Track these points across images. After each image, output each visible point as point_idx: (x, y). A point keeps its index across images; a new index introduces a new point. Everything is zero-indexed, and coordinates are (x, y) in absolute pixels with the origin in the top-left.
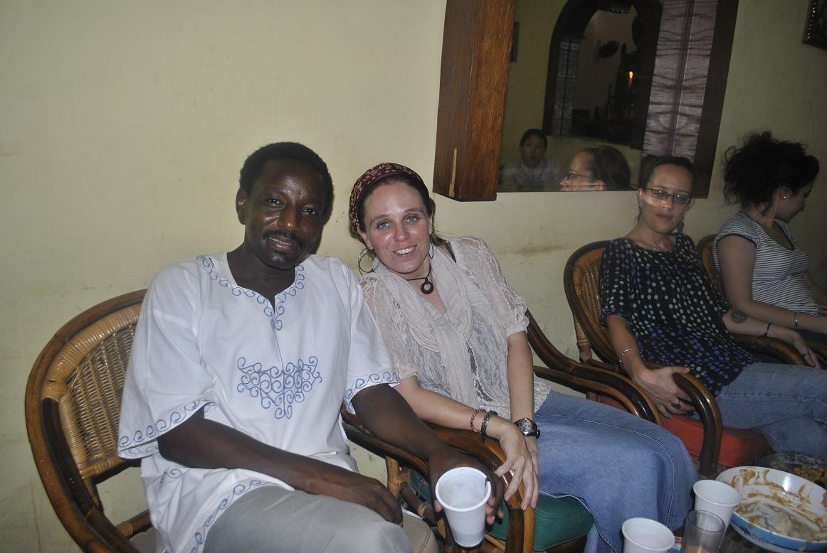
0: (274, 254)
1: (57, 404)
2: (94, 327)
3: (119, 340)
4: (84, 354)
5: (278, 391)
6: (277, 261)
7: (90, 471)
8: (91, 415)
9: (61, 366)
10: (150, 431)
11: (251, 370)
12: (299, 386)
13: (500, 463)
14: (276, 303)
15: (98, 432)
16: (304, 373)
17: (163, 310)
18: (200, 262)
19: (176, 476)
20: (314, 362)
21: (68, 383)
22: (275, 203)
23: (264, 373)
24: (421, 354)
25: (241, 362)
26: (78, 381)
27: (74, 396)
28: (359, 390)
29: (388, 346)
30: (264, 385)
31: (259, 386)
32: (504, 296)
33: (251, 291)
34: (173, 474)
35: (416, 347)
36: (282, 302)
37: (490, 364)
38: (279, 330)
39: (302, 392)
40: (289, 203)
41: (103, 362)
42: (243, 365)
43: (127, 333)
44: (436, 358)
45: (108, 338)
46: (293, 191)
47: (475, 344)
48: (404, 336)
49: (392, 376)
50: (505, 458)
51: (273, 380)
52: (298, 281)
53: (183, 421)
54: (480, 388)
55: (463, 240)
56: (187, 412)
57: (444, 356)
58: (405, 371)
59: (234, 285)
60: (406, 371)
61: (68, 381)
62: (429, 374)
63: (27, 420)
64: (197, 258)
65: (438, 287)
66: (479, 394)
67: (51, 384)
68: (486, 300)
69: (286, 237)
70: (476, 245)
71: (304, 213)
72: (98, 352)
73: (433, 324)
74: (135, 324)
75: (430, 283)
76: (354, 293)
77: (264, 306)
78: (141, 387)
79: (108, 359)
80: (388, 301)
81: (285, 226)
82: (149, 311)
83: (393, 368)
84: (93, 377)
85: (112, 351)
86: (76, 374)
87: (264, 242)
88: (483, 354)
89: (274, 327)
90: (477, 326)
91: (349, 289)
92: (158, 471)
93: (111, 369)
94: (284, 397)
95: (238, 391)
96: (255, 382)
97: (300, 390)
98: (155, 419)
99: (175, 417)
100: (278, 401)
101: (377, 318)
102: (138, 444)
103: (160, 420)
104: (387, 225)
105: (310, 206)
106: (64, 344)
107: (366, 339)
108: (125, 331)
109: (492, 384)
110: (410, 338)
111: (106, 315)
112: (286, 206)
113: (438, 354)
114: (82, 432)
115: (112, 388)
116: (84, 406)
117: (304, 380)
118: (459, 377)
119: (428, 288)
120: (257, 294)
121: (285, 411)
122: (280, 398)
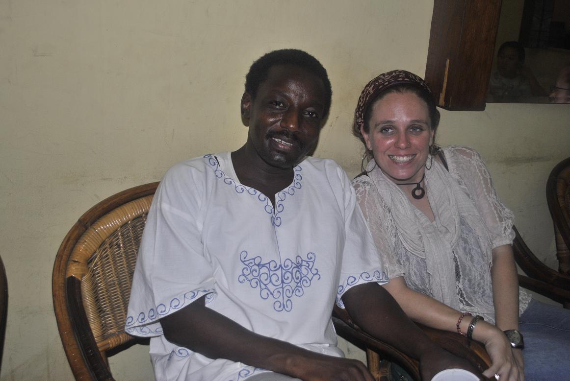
0: (276, 153)
1: (79, 282)
2: (112, 215)
3: (134, 227)
4: (104, 239)
5: (276, 284)
6: (279, 160)
7: (105, 345)
8: (107, 294)
9: (83, 249)
10: (152, 313)
11: (251, 263)
12: (298, 281)
13: (486, 367)
14: (277, 200)
15: (113, 309)
16: (303, 268)
17: (170, 203)
18: (207, 160)
19: (183, 355)
20: (311, 258)
21: (89, 263)
22: (279, 105)
23: (263, 266)
24: (408, 259)
25: (244, 254)
26: (98, 262)
27: (94, 275)
28: (350, 287)
29: (378, 248)
30: (264, 277)
31: (258, 278)
32: (493, 209)
33: (253, 189)
34: (181, 354)
35: (403, 252)
36: (282, 200)
37: (475, 274)
38: (278, 226)
39: (301, 287)
40: (292, 105)
41: (119, 247)
42: (244, 258)
43: (140, 221)
44: (422, 264)
45: (125, 225)
46: (296, 95)
47: (461, 253)
48: (394, 239)
49: (381, 275)
50: (491, 362)
51: (272, 273)
52: (296, 181)
53: (183, 307)
54: (462, 295)
55: (457, 150)
56: (186, 300)
57: (430, 263)
58: (393, 271)
59: (237, 183)
60: (396, 272)
61: (89, 261)
62: (414, 278)
63: (54, 296)
64: (204, 157)
65: (429, 193)
66: (461, 301)
67: (75, 264)
68: (475, 210)
69: (287, 137)
70: (469, 155)
71: (305, 116)
72: (115, 237)
73: (422, 231)
74: (147, 214)
75: (421, 189)
76: (348, 195)
77: (265, 203)
78: (148, 273)
79: (124, 244)
80: (378, 205)
81: (288, 127)
82: (158, 204)
83: (383, 267)
84: (110, 260)
85: (128, 237)
86: (96, 256)
87: (267, 142)
88: (468, 263)
89: (273, 224)
90: (464, 236)
91: (344, 191)
92: (165, 350)
93: (126, 253)
94: (283, 292)
95: (240, 282)
96: (255, 274)
97: (299, 285)
98: (157, 303)
99: (175, 303)
100: (276, 294)
101: (368, 220)
102: (141, 324)
103: (161, 304)
104: (390, 131)
105: (310, 109)
106: (87, 228)
107: (357, 238)
108: (139, 219)
109: (475, 293)
110: (398, 242)
111: (123, 204)
112: (288, 109)
113: (424, 260)
114: (99, 309)
115: (126, 271)
116: (102, 285)
117: (303, 276)
118: (443, 285)
119: (419, 193)
120: (258, 192)
121: (283, 304)
122: (279, 292)
